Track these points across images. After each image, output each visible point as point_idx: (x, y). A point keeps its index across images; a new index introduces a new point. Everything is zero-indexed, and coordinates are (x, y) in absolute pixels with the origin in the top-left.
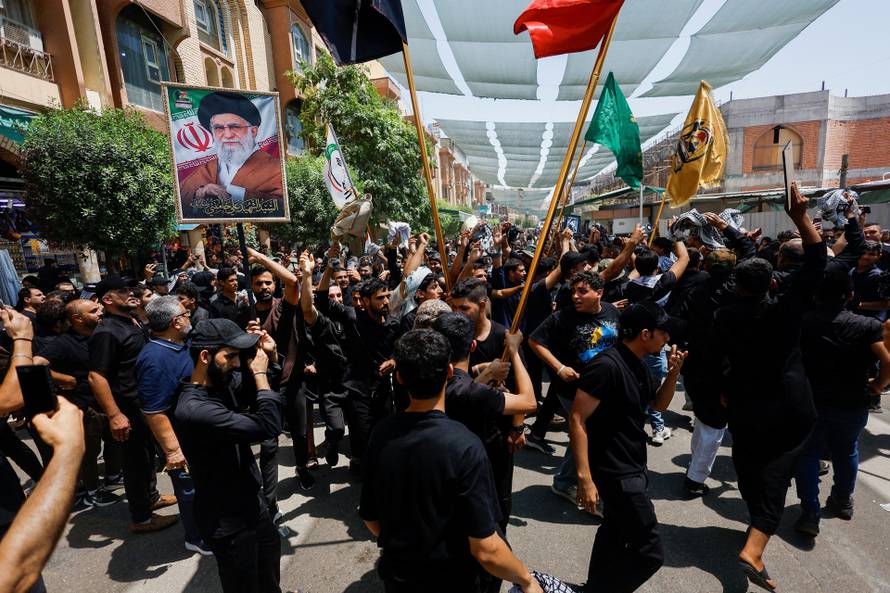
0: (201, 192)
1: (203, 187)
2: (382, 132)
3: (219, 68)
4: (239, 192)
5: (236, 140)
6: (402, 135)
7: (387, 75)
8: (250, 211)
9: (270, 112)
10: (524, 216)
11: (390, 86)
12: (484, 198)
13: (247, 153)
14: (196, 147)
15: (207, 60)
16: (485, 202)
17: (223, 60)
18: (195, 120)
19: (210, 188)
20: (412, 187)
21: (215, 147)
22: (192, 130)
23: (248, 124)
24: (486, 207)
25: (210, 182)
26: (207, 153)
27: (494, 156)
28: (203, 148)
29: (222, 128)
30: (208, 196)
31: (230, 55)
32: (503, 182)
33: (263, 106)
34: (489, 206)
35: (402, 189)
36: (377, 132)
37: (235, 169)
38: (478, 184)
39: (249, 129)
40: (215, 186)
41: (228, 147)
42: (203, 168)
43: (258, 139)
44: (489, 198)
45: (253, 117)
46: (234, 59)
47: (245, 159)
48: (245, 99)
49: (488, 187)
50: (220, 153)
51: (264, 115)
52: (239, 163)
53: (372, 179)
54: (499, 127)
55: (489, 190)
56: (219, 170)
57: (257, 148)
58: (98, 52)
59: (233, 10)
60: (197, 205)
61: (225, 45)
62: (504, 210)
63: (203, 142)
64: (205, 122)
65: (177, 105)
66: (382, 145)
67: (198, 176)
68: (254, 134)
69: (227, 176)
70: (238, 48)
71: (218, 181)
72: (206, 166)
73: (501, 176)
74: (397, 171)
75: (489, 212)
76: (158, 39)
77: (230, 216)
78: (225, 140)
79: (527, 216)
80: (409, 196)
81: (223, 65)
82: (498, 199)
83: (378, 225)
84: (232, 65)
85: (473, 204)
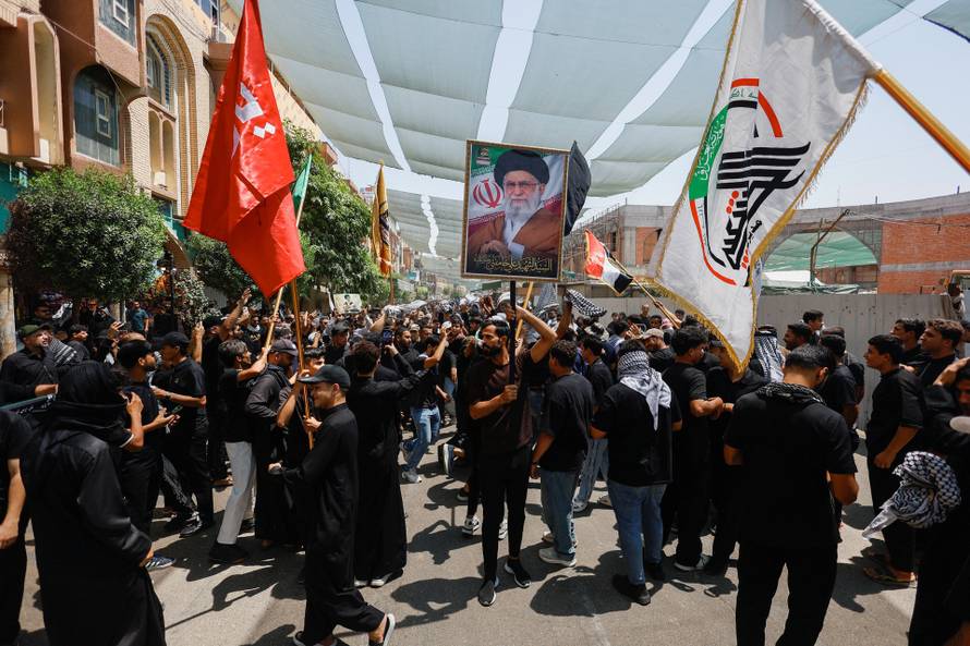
0: (486, 247)
1: (487, 243)
2: (331, 201)
3: (161, 122)
4: (519, 249)
5: (524, 197)
6: (348, 206)
7: (326, 140)
8: (526, 269)
9: (558, 170)
10: (452, 286)
11: (328, 150)
12: (413, 265)
13: (532, 211)
14: (487, 203)
15: (150, 113)
16: (413, 270)
17: (165, 114)
18: (490, 177)
19: (494, 244)
20: (354, 253)
21: (504, 204)
22: (487, 185)
23: (536, 181)
24: (415, 275)
25: (495, 238)
26: (497, 209)
27: (427, 226)
28: (493, 204)
29: (513, 184)
30: (491, 252)
31: (172, 109)
32: (433, 250)
33: (553, 163)
34: (418, 273)
35: (345, 254)
36: (327, 201)
37: (518, 226)
38: (406, 250)
39: (537, 187)
40: (498, 243)
41: (515, 205)
42: (491, 225)
43: (544, 198)
44: (418, 265)
45: (543, 175)
46: (176, 114)
47: (529, 217)
48: (538, 156)
49: (416, 253)
50: (507, 210)
51: (552, 173)
52: (522, 221)
53: (318, 244)
54: (433, 201)
55: (417, 257)
56: (504, 227)
57: (542, 206)
58: (55, 104)
59: (180, 67)
60: (480, 260)
61: (167, 99)
62: (432, 278)
63: (495, 198)
64: (499, 179)
65: (478, 162)
66: (331, 214)
67: (485, 232)
68: (541, 191)
69: (511, 233)
70: (182, 103)
71: (502, 238)
72: (494, 222)
73: (432, 244)
74: (342, 239)
75: (417, 279)
76: (111, 93)
77: (508, 274)
78: (513, 197)
79: (455, 286)
80: (353, 262)
81: (165, 119)
82: (426, 266)
83: (319, 288)
84: (174, 120)
85: (402, 270)
